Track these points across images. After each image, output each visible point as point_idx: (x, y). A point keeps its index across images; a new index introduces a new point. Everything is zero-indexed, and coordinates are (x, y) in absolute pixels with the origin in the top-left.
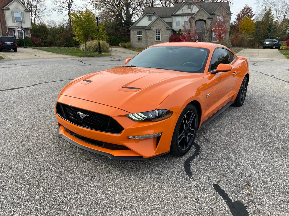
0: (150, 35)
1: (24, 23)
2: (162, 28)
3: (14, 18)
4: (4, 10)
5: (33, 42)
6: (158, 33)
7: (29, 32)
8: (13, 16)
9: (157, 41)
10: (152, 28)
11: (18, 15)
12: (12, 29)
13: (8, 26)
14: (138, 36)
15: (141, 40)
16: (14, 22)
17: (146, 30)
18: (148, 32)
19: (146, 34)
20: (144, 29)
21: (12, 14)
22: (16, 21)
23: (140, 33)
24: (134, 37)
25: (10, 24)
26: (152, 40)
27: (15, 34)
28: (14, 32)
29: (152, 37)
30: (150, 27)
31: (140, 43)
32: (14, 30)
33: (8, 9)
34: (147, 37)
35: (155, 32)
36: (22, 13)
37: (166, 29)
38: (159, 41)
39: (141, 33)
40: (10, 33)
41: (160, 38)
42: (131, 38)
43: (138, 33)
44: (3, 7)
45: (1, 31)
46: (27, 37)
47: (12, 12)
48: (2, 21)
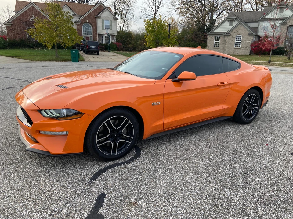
0: (229, 42)
1: (111, 29)
2: (243, 34)
3: (104, 25)
4: (96, 18)
5: (117, 48)
6: (239, 39)
7: (115, 38)
8: (103, 23)
9: (236, 47)
10: (231, 33)
11: (107, 23)
12: (101, 35)
13: (98, 32)
14: (215, 43)
15: (218, 46)
16: (103, 29)
17: (225, 35)
18: (226, 38)
19: (224, 41)
20: (222, 34)
21: (102, 21)
22: (105, 28)
23: (217, 39)
24: (210, 43)
25: (100, 30)
26: (230, 46)
27: (103, 39)
28: (103, 38)
29: (231, 44)
30: (230, 33)
31: (217, 49)
32: (103, 36)
33: (100, 17)
34: (225, 44)
35: (235, 37)
36: (110, 21)
37: (249, 35)
38: (238, 47)
39: (219, 39)
40: (99, 38)
41: (240, 44)
42: (208, 44)
43: (216, 39)
44: (96, 16)
45: (92, 37)
46: (112, 42)
47: (103, 20)
48: (94, 28)
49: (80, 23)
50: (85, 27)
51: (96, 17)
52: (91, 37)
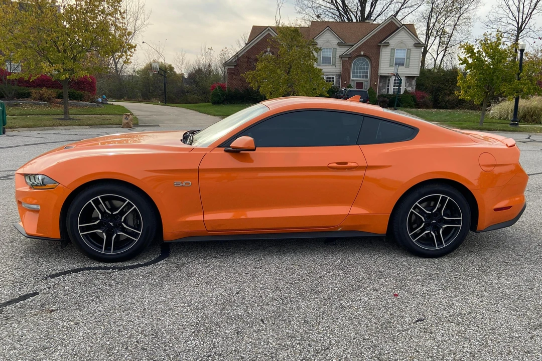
1: (408, 66)
3: (393, 58)
4: (380, 46)
5: (415, 101)
7: (414, 82)
8: (392, 55)
11: (400, 54)
12: (385, 78)
13: (381, 72)
16: (391, 66)
21: (391, 52)
22: (396, 64)
25: (385, 68)
27: (388, 86)
28: (389, 83)
32: (389, 80)
33: (387, 45)
36: (408, 49)
40: (381, 84)
44: (380, 42)
45: (369, 82)
46: (406, 91)
47: (393, 49)
48: (374, 64)
49: (349, 58)
50: (358, 65)
51: (379, 44)
52: (367, 81)
